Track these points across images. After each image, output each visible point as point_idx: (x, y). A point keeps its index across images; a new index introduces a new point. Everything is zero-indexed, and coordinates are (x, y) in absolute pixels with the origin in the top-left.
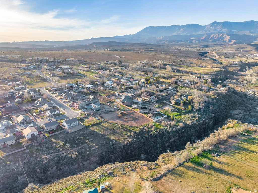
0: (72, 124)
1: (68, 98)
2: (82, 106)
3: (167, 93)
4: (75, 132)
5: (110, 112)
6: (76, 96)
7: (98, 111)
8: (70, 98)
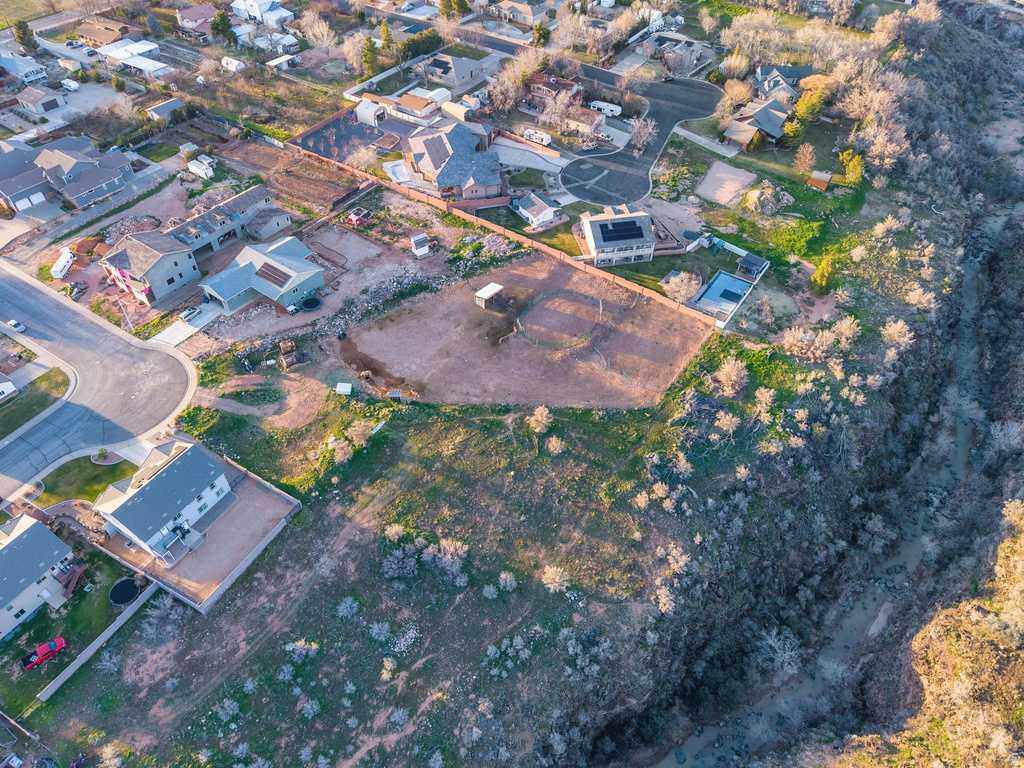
0: (190, 514)
1: (23, 205)
2: (171, 281)
3: (658, 57)
4: (245, 583)
5: (406, 304)
6: (77, 175)
7: (311, 303)
8: (38, 198)
